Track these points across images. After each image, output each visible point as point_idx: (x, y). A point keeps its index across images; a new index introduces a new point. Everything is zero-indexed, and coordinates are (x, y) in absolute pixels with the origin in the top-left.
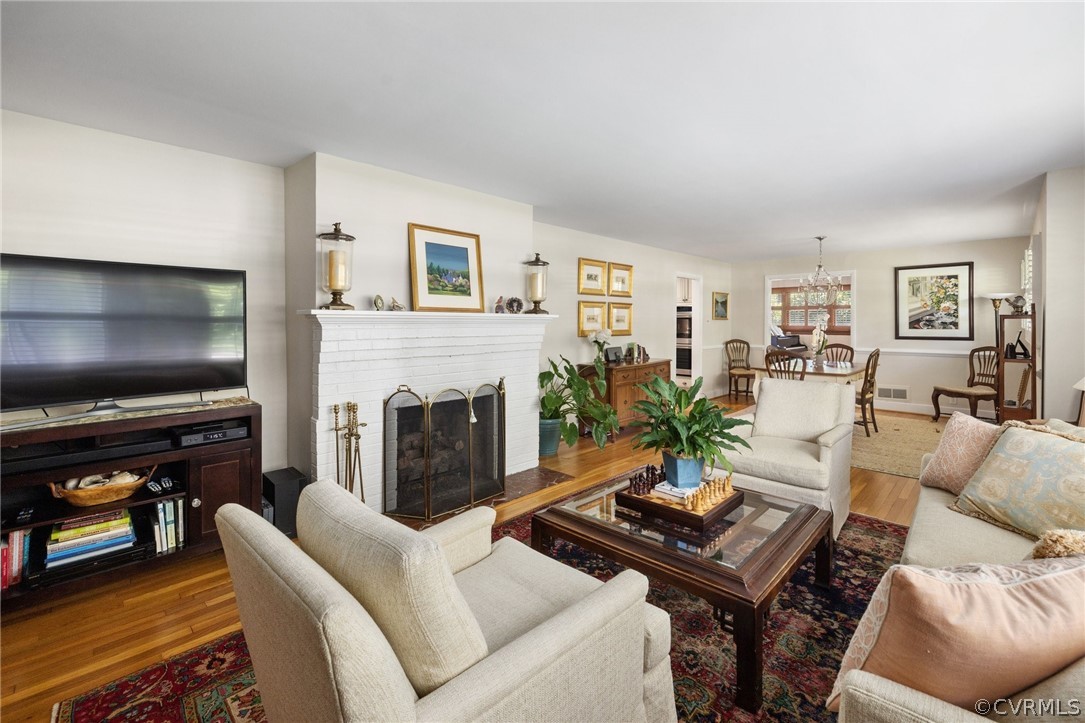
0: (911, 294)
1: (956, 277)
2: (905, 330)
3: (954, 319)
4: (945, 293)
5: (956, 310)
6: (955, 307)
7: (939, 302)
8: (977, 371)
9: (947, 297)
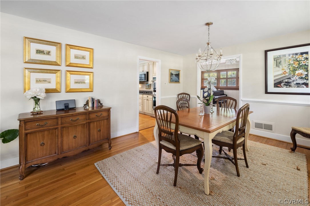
0: (275, 66)
1: (307, 53)
2: (271, 88)
3: (305, 81)
4: (299, 64)
5: (307, 75)
6: (306, 73)
7: (295, 70)
9: (300, 67)
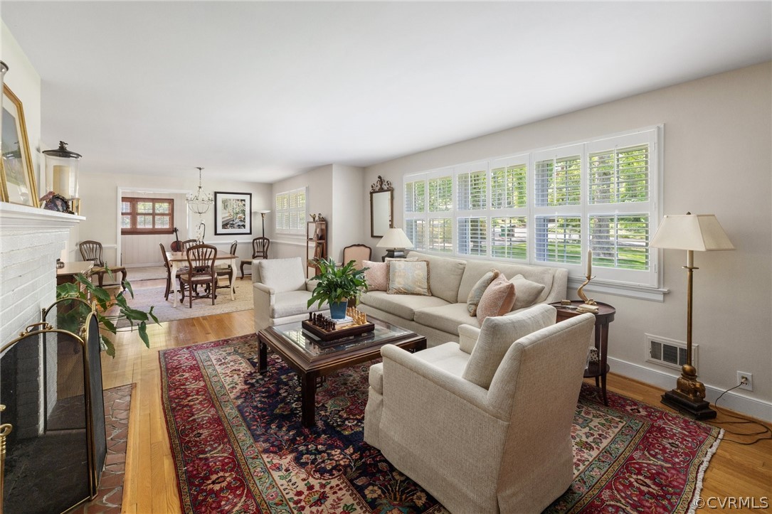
0: (223, 208)
1: (244, 200)
2: (220, 230)
3: (243, 223)
4: (240, 209)
5: (244, 218)
7: (237, 214)
8: (256, 251)
